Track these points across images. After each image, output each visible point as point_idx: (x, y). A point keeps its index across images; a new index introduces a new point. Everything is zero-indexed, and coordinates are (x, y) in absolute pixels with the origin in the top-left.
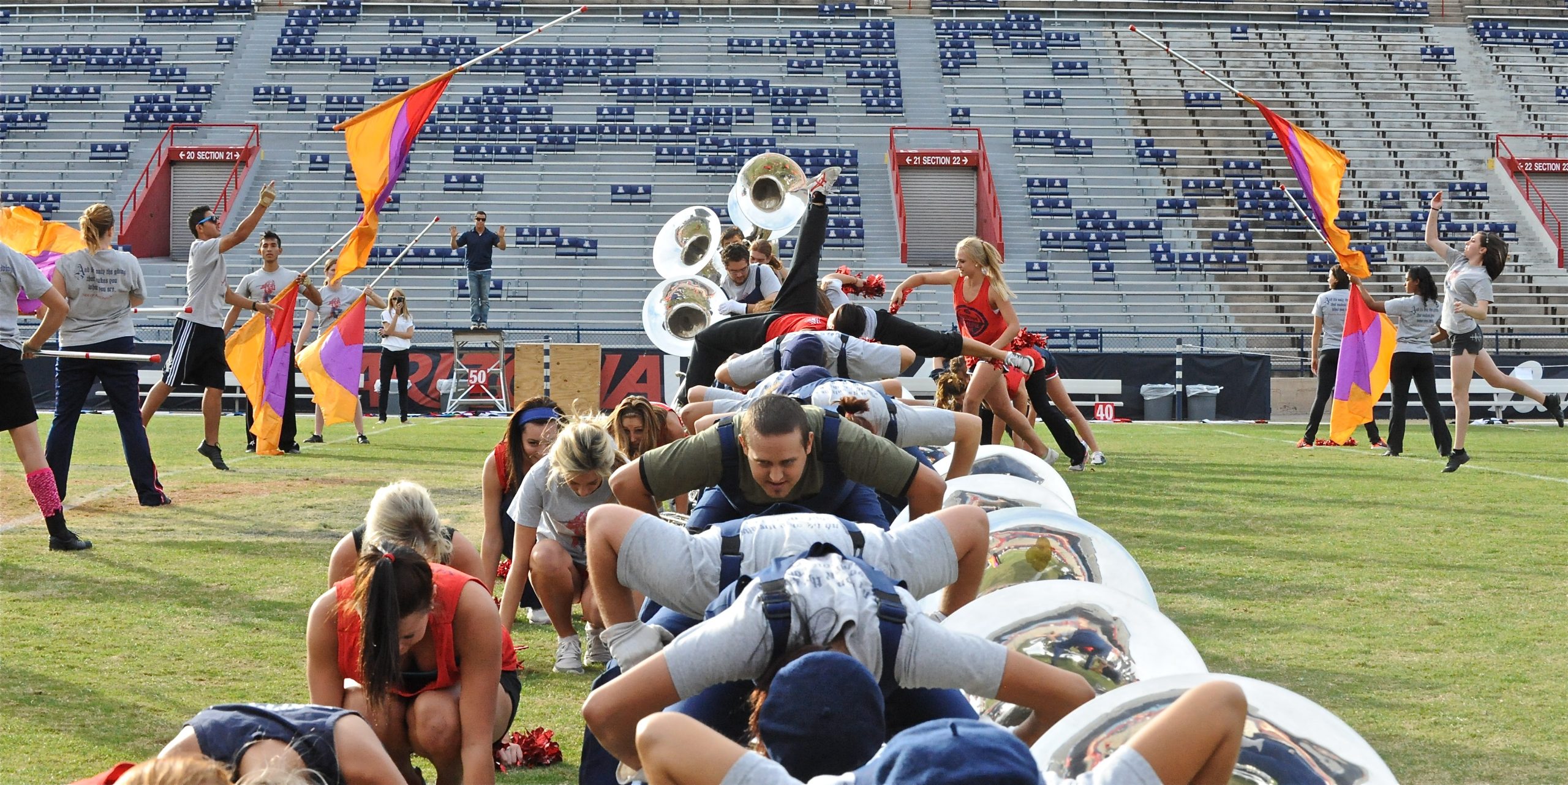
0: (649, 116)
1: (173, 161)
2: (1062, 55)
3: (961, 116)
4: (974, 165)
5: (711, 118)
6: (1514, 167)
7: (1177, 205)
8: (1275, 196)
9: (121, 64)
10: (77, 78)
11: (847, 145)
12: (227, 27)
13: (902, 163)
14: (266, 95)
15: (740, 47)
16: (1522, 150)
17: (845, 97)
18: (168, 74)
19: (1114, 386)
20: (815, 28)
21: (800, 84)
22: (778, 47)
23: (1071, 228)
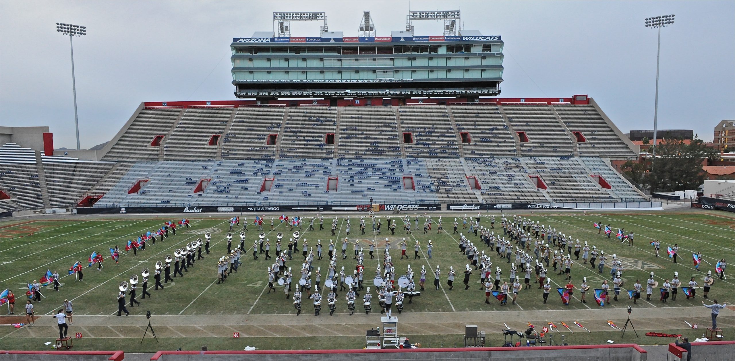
0: (378, 173)
1: (329, 179)
2: (420, 164)
3: (410, 172)
4: (412, 178)
5: (384, 173)
6: (467, 177)
7: (432, 183)
8: (442, 182)
9: (320, 167)
10: (316, 168)
11: (398, 176)
12: (330, 161)
13: (404, 178)
14: (337, 170)
15: (386, 163)
16: (468, 176)
17: (398, 169)
18: (326, 168)
19: (426, 207)
20: (394, 160)
21: (393, 168)
22: (390, 163)
23: (421, 187)
